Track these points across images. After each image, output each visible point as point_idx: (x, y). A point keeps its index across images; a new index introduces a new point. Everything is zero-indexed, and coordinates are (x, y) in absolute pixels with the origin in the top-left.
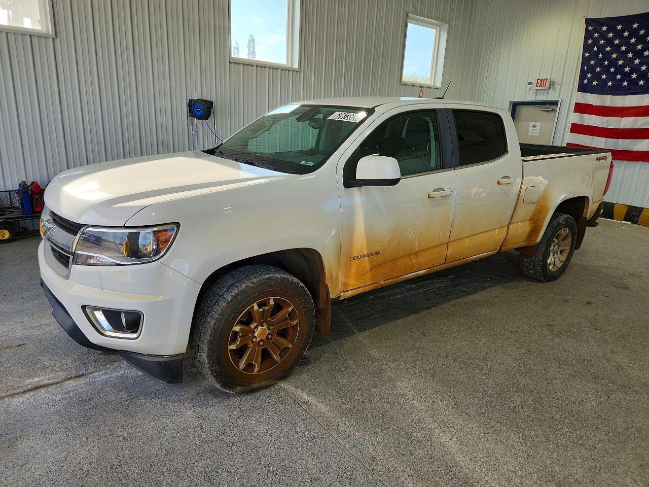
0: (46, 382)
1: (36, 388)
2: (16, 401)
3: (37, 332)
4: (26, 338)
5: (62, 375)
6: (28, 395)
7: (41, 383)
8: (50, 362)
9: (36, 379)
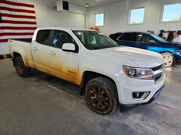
0: (164, 107)
1: (167, 107)
2: (173, 107)
3: (155, 124)
4: (160, 124)
5: (159, 106)
6: (170, 107)
7: (165, 107)
8: (159, 111)
9: (166, 109)
